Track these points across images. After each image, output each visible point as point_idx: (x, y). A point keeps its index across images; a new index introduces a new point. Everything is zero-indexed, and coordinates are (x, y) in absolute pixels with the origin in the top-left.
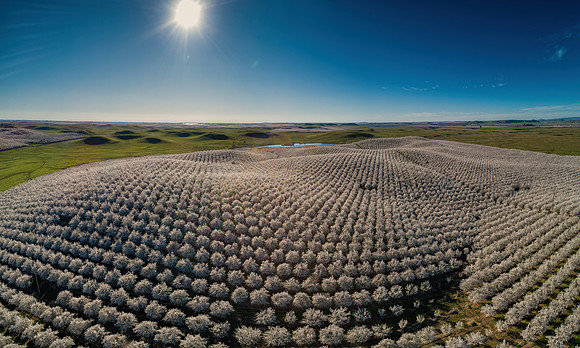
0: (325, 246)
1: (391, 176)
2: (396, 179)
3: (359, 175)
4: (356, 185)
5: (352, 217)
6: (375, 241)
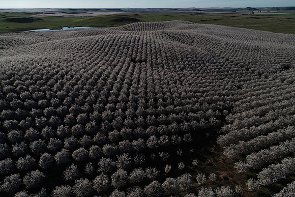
0: (108, 106)
1: (158, 52)
2: (164, 54)
3: (130, 52)
4: (128, 59)
5: (127, 83)
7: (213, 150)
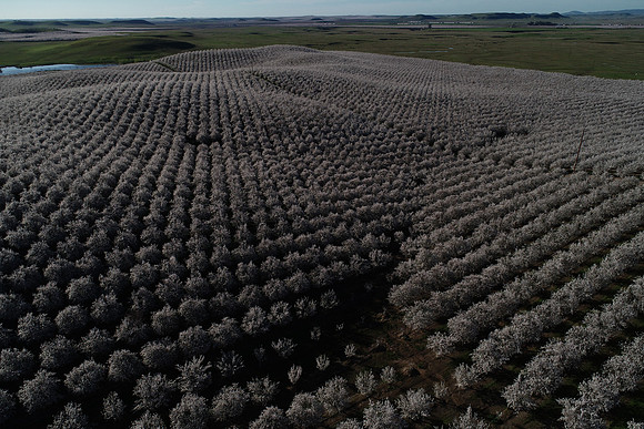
4: (177, 138)
5: (182, 194)
6: (233, 229)
7: (381, 317)
